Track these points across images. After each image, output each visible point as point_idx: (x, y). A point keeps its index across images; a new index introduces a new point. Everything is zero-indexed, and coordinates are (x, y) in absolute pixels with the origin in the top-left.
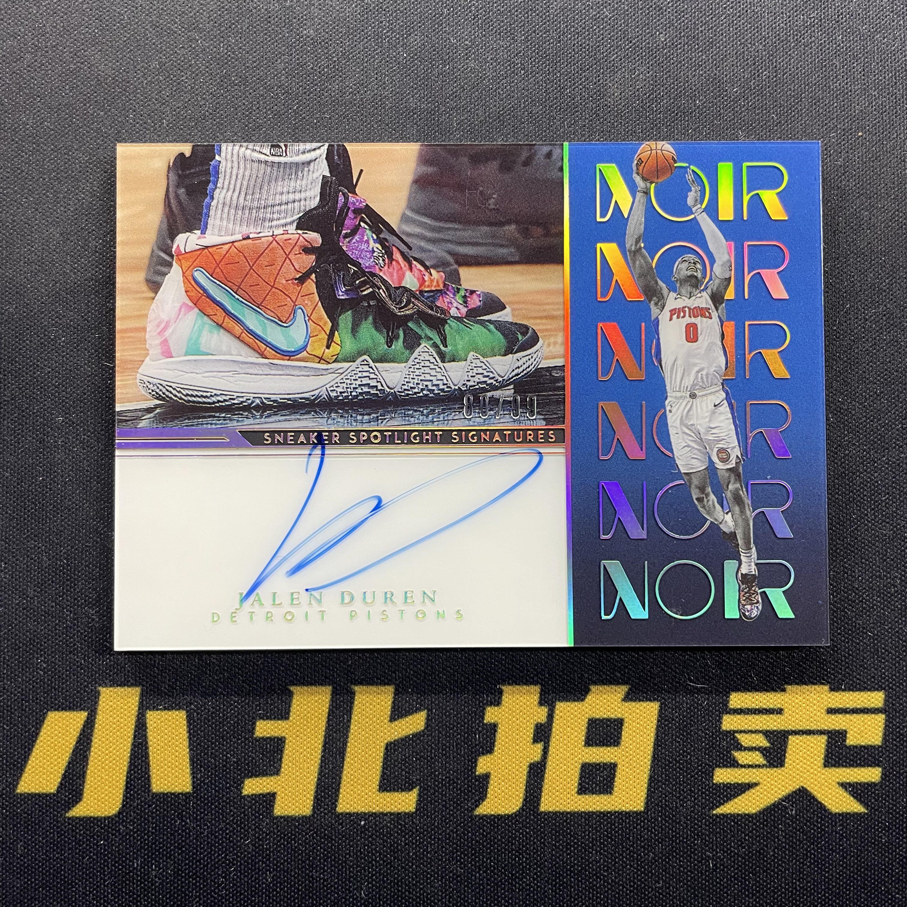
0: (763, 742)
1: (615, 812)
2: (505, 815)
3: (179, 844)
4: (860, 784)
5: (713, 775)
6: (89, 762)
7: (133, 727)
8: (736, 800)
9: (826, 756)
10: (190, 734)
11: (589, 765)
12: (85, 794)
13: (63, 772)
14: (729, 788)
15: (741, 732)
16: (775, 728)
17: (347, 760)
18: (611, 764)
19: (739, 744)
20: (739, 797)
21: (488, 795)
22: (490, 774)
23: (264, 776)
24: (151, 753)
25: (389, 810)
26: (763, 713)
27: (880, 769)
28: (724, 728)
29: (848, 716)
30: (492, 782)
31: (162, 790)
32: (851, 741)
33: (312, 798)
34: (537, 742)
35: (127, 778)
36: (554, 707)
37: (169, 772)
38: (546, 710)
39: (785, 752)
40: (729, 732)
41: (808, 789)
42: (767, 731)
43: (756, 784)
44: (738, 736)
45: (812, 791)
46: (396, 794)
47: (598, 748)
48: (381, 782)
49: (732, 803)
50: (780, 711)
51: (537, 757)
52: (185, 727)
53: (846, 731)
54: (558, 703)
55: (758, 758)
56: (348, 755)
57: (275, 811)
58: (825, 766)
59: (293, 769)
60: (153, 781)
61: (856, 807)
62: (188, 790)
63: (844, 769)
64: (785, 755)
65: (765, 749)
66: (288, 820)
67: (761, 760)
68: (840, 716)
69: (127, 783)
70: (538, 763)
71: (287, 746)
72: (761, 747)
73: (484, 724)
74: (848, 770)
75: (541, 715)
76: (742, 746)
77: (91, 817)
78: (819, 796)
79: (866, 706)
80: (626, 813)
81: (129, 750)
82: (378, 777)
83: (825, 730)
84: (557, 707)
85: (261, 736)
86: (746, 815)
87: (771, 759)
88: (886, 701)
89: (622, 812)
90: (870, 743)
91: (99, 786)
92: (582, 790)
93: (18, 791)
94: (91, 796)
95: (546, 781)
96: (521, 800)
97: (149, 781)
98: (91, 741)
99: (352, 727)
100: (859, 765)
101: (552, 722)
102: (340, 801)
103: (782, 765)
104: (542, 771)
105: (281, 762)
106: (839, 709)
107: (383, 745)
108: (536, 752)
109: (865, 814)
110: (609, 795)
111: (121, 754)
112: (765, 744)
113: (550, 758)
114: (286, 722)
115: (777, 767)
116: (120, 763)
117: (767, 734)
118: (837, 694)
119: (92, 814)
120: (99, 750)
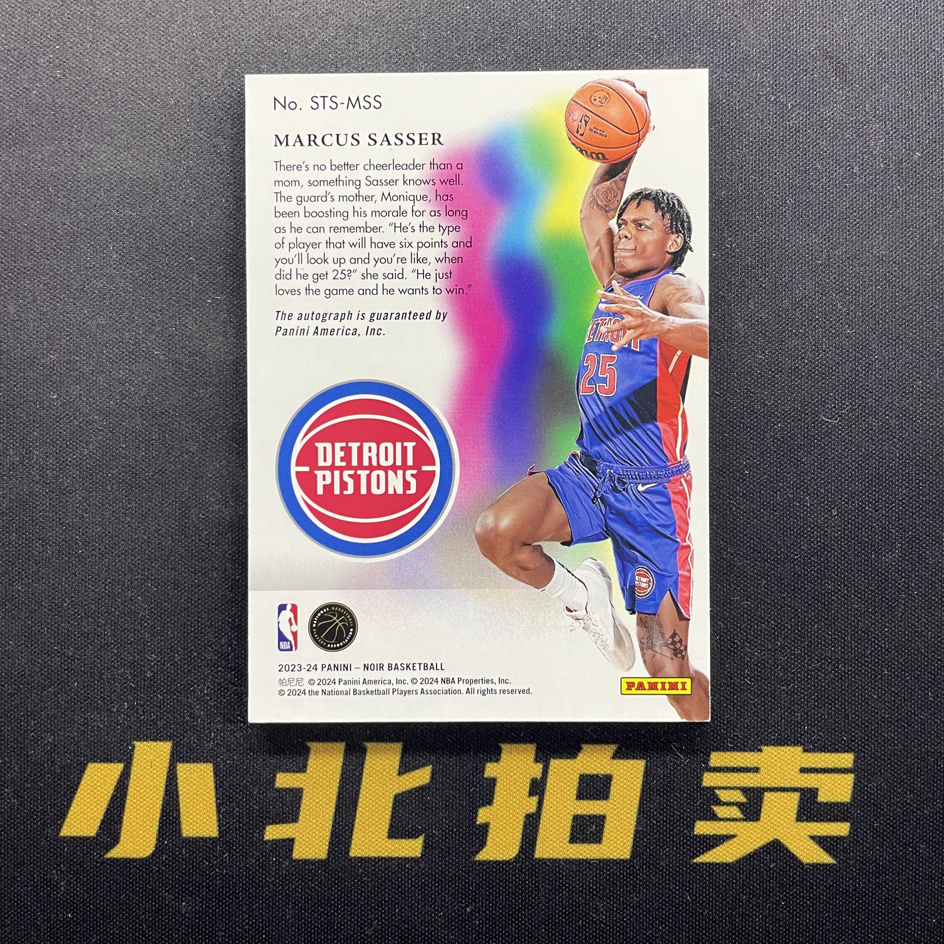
0: (740, 798)
1: (604, 860)
2: (503, 861)
3: (207, 883)
4: (830, 837)
5: (694, 827)
6: (126, 808)
7: (165, 777)
8: (714, 850)
9: (799, 811)
10: (217, 784)
11: (581, 816)
12: (122, 838)
13: (102, 818)
14: (708, 839)
15: (720, 788)
16: (752, 785)
17: (359, 809)
18: (600, 816)
19: (718, 799)
20: (718, 848)
21: (488, 843)
22: (489, 823)
23: (283, 823)
24: (181, 802)
25: (397, 855)
26: (741, 771)
27: (849, 824)
28: (704, 784)
29: (819, 775)
30: (491, 831)
31: (191, 835)
32: (822, 798)
33: (327, 843)
34: (533, 795)
35: (160, 823)
36: (549, 764)
37: (197, 819)
38: (541, 766)
39: (761, 807)
40: (709, 788)
41: (782, 841)
42: (744, 788)
43: (734, 836)
44: (717, 791)
45: (785, 843)
46: (404, 840)
47: (589, 801)
48: (389, 830)
49: (711, 853)
50: (756, 770)
51: (532, 809)
52: (212, 778)
53: (817, 789)
54: (552, 760)
55: (735, 812)
56: (360, 804)
57: (294, 855)
58: (797, 820)
59: (310, 816)
60: (183, 826)
61: (826, 859)
62: (215, 835)
63: (815, 823)
64: (760, 811)
65: (743, 804)
66: (306, 862)
67: (739, 814)
68: (812, 775)
69: (160, 828)
70: (534, 814)
71: (304, 796)
72: (739, 802)
73: (484, 778)
74: (818, 825)
75: (537, 770)
76: (721, 801)
77: (127, 859)
78: (792, 848)
79: (836, 766)
80: (614, 860)
81: (161, 798)
82: (387, 826)
83: (798, 788)
84: (551, 763)
85: (281, 786)
86: (723, 864)
87: (748, 813)
88: (855, 761)
89: (610, 859)
90: (839, 800)
91: (134, 830)
92: (573, 839)
93: (62, 834)
94: (127, 840)
95: (540, 831)
96: (518, 848)
97: (179, 826)
98: (127, 790)
99: (364, 779)
100: (829, 820)
101: (547, 778)
102: (353, 846)
103: (758, 819)
104: (537, 821)
105: (300, 811)
106: (812, 769)
107: (392, 796)
108: (531, 805)
109: (834, 865)
110: (598, 845)
111: (154, 802)
112: (743, 799)
113: (544, 810)
114: (303, 774)
115: (753, 820)
116: (154, 810)
117: (745, 790)
118: (809, 754)
119: (128, 856)
120: (134, 798)
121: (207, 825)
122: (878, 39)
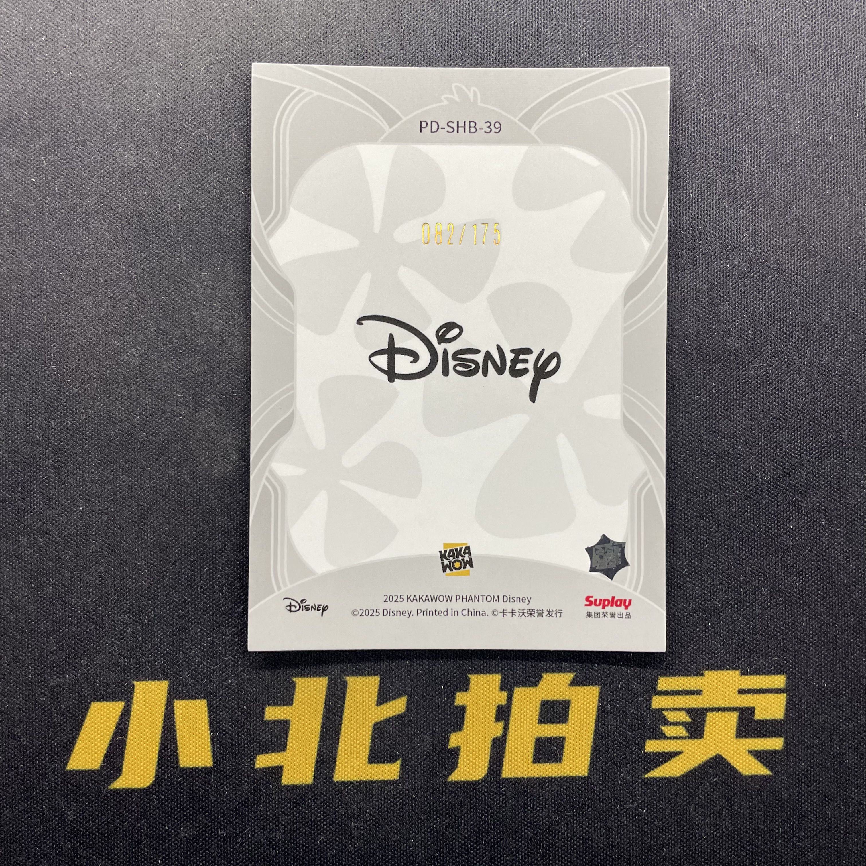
0: (685, 718)
1: (564, 777)
2: (473, 781)
3: (203, 809)
4: (766, 751)
5: (645, 745)
6: (127, 743)
7: (163, 713)
8: (663, 766)
9: (738, 728)
10: (211, 719)
11: (542, 739)
12: (124, 770)
13: (105, 752)
14: (658, 756)
15: (667, 710)
16: (696, 706)
17: (342, 738)
18: (560, 738)
19: (665, 720)
20: (666, 764)
21: (459, 765)
22: (460, 747)
23: (272, 752)
24: (178, 735)
25: (377, 778)
26: (685, 694)
27: (783, 739)
28: (653, 707)
29: (755, 695)
30: (461, 754)
31: (188, 766)
32: (758, 716)
33: (313, 769)
34: (499, 721)
35: (159, 756)
36: (513, 692)
37: (193, 750)
38: (506, 694)
39: (704, 726)
40: (658, 710)
41: (723, 756)
42: (689, 709)
43: (680, 753)
44: (665, 713)
45: (726, 757)
46: (383, 765)
47: (549, 725)
48: (370, 755)
49: (660, 768)
50: (699, 692)
51: (499, 733)
52: (206, 713)
53: (754, 708)
55: (681, 731)
56: (342, 734)
57: (283, 781)
58: (737, 737)
59: (297, 746)
60: (181, 758)
61: (764, 771)
62: (209, 765)
63: (753, 739)
64: (704, 729)
65: (688, 723)
66: (294, 787)
67: (684, 732)
68: (749, 695)
69: (159, 760)
70: (500, 738)
71: (291, 727)
72: (683, 722)
73: (454, 706)
74: (756, 740)
75: (502, 698)
76: (668, 721)
77: (129, 789)
78: (732, 762)
79: (771, 687)
80: (573, 778)
81: (160, 733)
82: (368, 752)
83: (737, 708)
84: (515, 691)
85: (270, 719)
86: (672, 778)
87: (692, 731)
88: (787, 682)
89: (570, 777)
90: (774, 718)
91: (135, 763)
92: (537, 760)
93: (68, 768)
94: (129, 772)
95: (507, 753)
96: (486, 769)
97: (177, 758)
98: (128, 726)
99: (345, 710)
100: (765, 736)
101: (511, 704)
102: (336, 772)
103: (701, 737)
104: (503, 744)
105: (287, 741)
106: (748, 690)
107: (371, 725)
108: (498, 729)
109: (770, 776)
110: (559, 764)
111: (153, 736)
112: (687, 719)
113: (509, 734)
114: (290, 707)
115: (697, 738)
116: (153, 744)
117: (689, 711)
118: (746, 677)
119: (130, 787)
120: (135, 733)
121: (202, 756)
122: (795, 35)
